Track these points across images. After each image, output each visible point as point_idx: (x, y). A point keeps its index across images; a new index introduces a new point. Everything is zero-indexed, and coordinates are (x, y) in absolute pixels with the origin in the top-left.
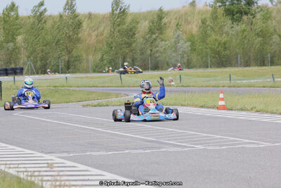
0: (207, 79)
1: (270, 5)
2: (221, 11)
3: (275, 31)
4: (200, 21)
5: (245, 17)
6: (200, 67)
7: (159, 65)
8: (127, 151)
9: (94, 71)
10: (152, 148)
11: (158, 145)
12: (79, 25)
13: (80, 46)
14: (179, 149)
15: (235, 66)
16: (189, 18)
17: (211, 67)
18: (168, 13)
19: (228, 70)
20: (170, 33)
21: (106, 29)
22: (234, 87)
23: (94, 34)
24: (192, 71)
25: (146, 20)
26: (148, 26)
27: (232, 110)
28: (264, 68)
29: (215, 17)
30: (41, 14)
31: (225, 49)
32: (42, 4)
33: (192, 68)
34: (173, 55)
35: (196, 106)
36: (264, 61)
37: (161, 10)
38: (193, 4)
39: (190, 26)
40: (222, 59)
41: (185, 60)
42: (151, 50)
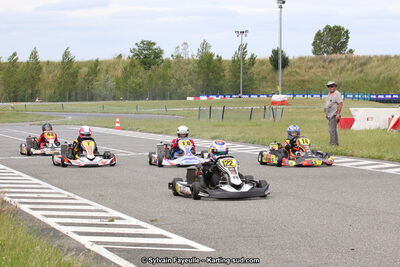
1: (172, 59)
2: (136, 62)
4: (123, 68)
5: (153, 67)
12: (40, 69)
13: (40, 83)
16: (116, 66)
18: (102, 62)
20: (102, 76)
21: (58, 73)
23: (51, 76)
24: (115, 102)
26: (87, 70)
28: (164, 101)
29: (132, 65)
30: (15, 61)
31: (140, 87)
32: (15, 54)
36: (165, 97)
37: (97, 61)
39: (117, 72)
40: (137, 94)
41: (112, 95)
42: (88, 87)
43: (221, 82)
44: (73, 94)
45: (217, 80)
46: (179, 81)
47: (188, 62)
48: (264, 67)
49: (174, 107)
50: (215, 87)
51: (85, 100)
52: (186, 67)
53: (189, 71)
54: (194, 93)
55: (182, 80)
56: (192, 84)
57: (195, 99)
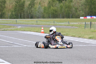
3: (74, 6)
4: (48, 2)
5: (63, 2)
6: (47, 18)
7: (33, 17)
9: (10, 18)
13: (5, 9)
16: (44, 1)
17: (51, 18)
20: (37, 6)
23: (11, 5)
25: (29, 1)
28: (69, 19)
31: (56, 12)
34: (38, 13)
36: (69, 17)
39: (45, 4)
40: (55, 15)
41: (42, 16)
42: (29, 12)
44: (23, 15)
46: (77, 9)
49: (73, 22)
51: (28, 18)
52: (80, 2)
53: (81, 3)
54: (84, 15)
55: (78, 8)
56: (83, 10)
57: (84, 18)
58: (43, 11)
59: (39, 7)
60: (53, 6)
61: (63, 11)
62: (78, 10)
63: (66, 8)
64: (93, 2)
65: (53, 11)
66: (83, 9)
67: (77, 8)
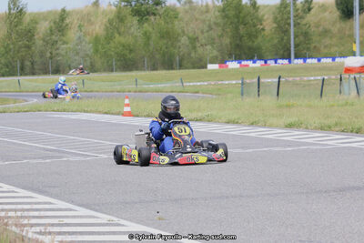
0: (112, 83)
1: (178, 5)
3: (183, 32)
4: (105, 20)
5: (152, 18)
6: (105, 71)
7: (61, 69)
8: (25, 161)
10: (52, 157)
11: (57, 154)
14: (82, 159)
15: (141, 70)
16: (92, 19)
17: (116, 71)
18: (71, 12)
19: (134, 73)
20: (72, 35)
22: (140, 91)
25: (46, 20)
26: (48, 27)
27: (138, 116)
28: (171, 71)
29: (120, 18)
31: (131, 51)
33: (95, 71)
34: (75, 58)
35: (100, 112)
36: (172, 65)
37: (63, 10)
38: (96, 4)
39: (93, 27)
40: (128, 64)
41: (89, 64)
42: (51, 53)
43: (260, 39)
45: (252, 36)
46: (194, 40)
47: (207, 10)
48: (327, 14)
50: (250, 48)
51: (46, 72)
52: (203, 17)
53: (207, 23)
54: (217, 57)
55: (197, 38)
56: (214, 43)
57: (220, 67)
58: (92, 51)
59: (80, 38)
60: (119, 34)
61: (151, 48)
62: (198, 45)
63: (162, 37)
64: (242, 15)
65: (121, 48)
66: (214, 39)
67: (195, 37)
